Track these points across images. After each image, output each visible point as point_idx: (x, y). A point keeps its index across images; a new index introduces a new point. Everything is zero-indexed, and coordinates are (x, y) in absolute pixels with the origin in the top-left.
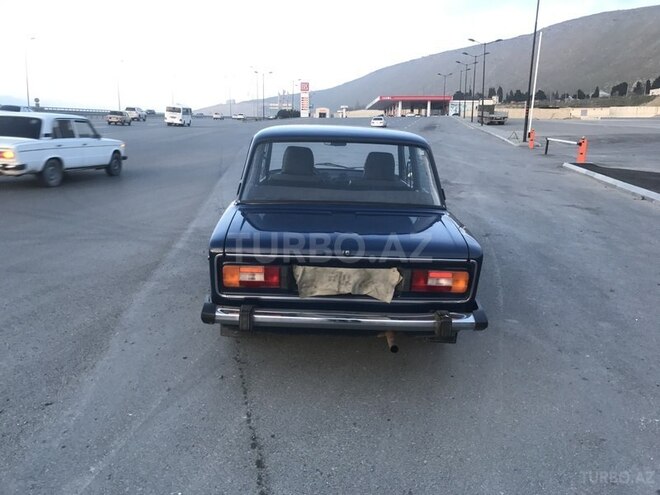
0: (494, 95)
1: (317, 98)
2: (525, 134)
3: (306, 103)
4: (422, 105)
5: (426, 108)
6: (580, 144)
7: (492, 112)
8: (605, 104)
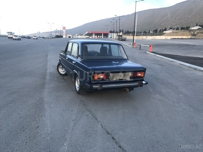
0: (121, 32)
1: (68, 32)
2: (133, 43)
3: (65, 33)
4: (100, 34)
5: (102, 36)
6: (150, 46)
7: (122, 37)
8: (152, 35)
